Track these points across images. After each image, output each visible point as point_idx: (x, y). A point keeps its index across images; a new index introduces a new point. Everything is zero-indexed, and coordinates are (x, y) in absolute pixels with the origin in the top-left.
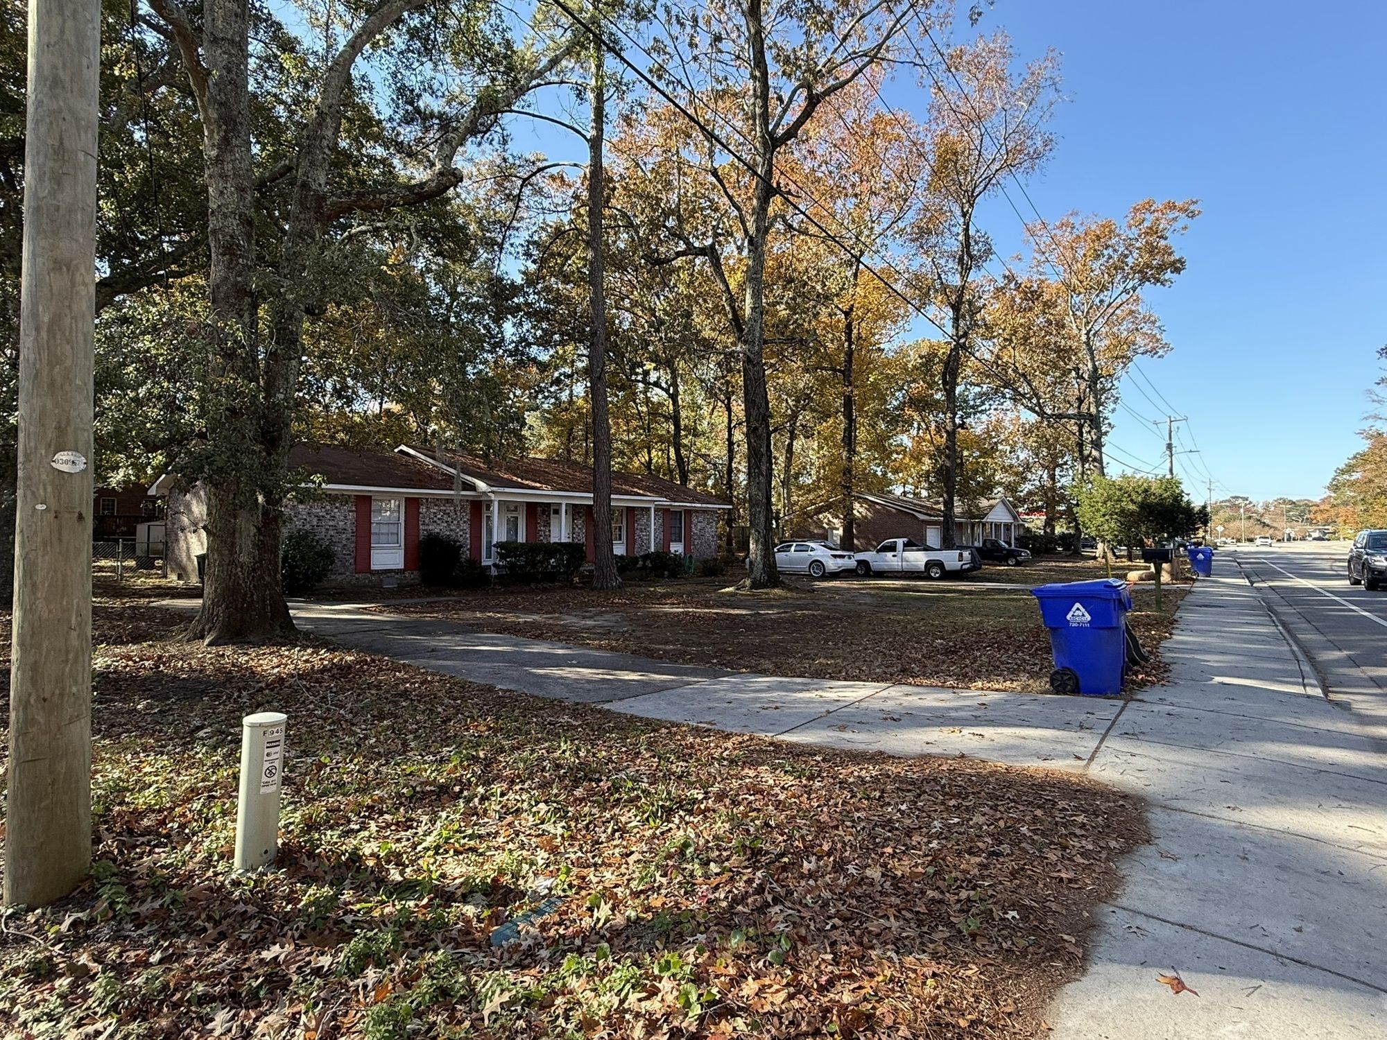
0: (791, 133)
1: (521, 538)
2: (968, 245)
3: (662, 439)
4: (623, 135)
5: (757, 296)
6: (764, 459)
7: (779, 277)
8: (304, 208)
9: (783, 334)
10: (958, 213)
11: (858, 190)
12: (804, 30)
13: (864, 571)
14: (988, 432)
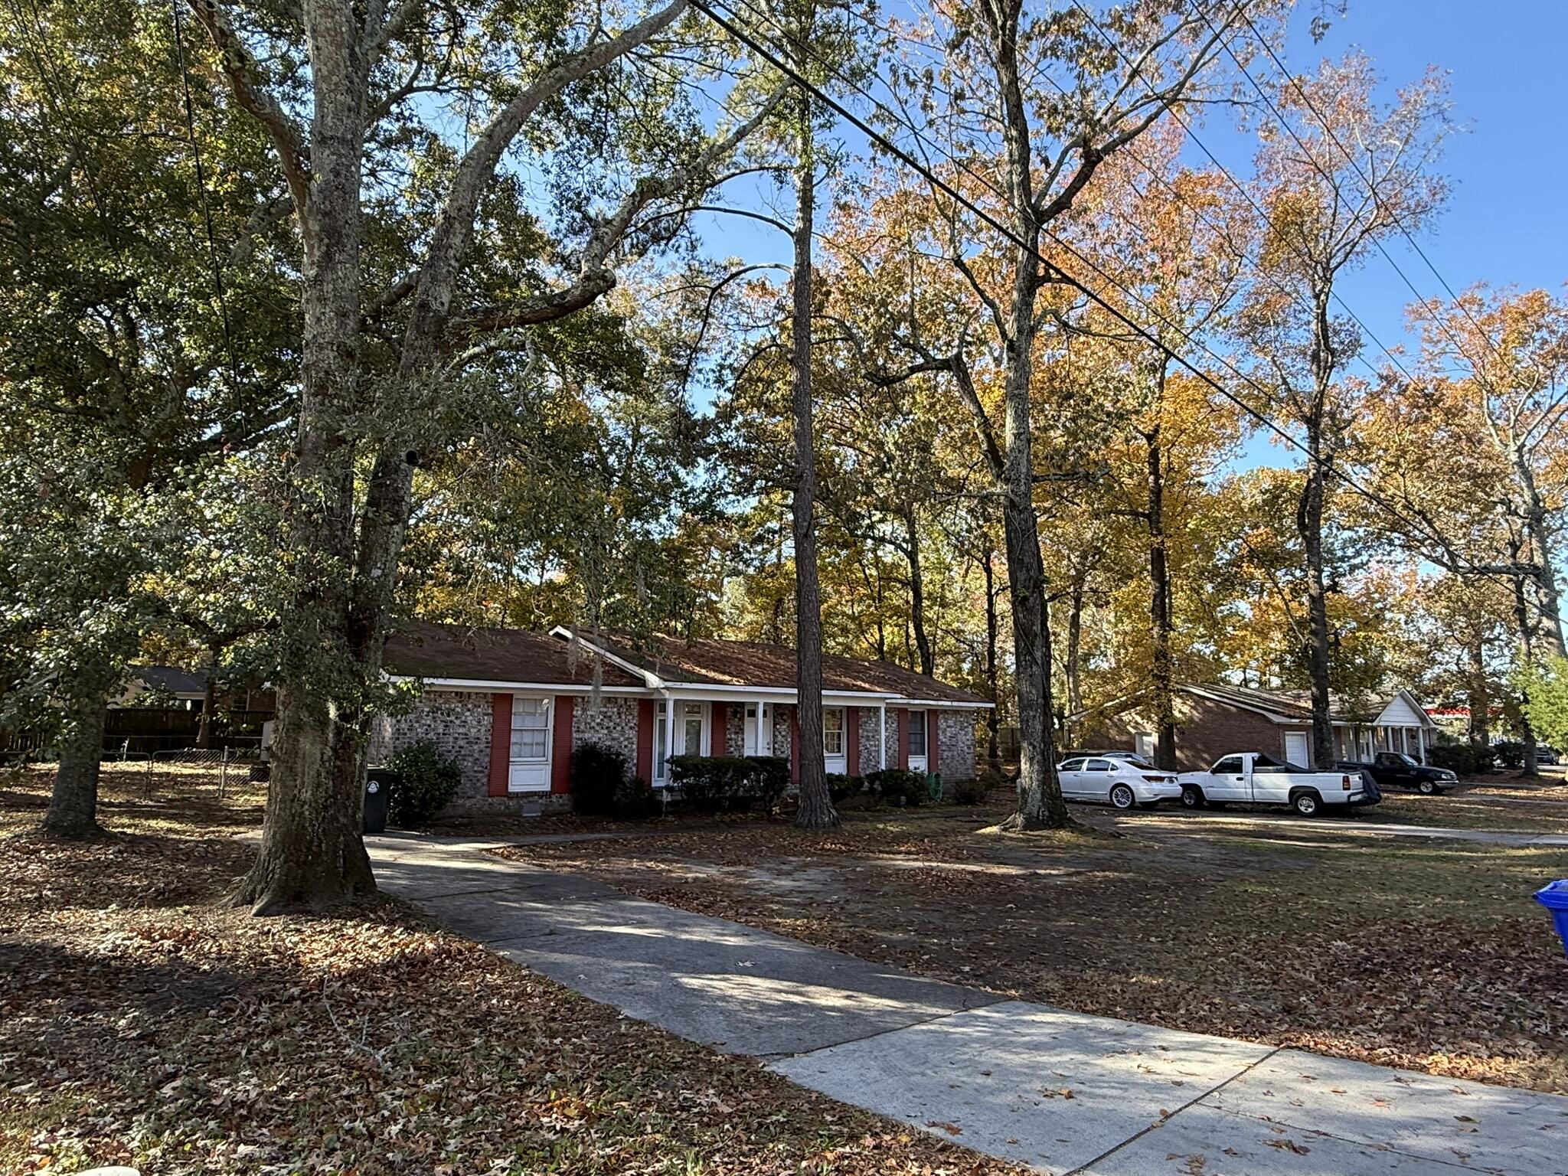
0: (1062, 204)
1: (705, 751)
2: (1326, 337)
3: (897, 611)
4: (839, 228)
5: (1021, 417)
6: (1038, 642)
7: (1052, 393)
8: (421, 333)
9: (1060, 468)
10: (1309, 293)
11: (1157, 272)
12: (1075, 73)
13: (1194, 800)
14: (1368, 595)
